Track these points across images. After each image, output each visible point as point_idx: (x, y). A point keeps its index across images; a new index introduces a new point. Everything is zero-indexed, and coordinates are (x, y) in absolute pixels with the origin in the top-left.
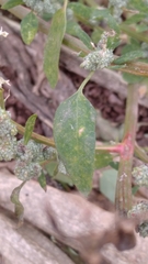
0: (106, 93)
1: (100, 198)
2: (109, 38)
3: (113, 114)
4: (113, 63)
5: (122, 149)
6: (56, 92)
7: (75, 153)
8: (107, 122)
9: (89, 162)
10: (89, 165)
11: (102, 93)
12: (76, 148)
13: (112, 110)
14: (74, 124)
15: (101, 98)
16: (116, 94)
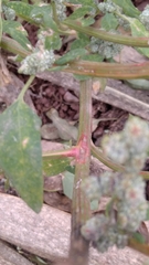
0: (62, 92)
1: (64, 201)
2: (47, 38)
3: (70, 112)
4: (55, 64)
5: (77, 152)
6: (9, 95)
7: (21, 167)
8: (64, 121)
9: (37, 175)
10: (38, 179)
11: (57, 91)
12: (21, 161)
13: (69, 107)
14: (16, 135)
15: (56, 97)
16: (71, 91)
